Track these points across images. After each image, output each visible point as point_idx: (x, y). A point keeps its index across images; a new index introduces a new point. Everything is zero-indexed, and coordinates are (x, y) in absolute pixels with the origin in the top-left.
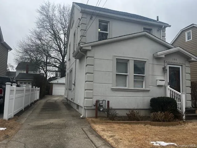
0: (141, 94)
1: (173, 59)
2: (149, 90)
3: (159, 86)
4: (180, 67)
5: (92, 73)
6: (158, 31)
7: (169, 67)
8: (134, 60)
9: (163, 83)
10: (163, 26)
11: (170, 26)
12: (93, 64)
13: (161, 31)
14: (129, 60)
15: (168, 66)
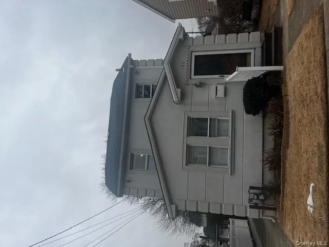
0: (239, 126)
1: (182, 68)
2: (232, 112)
3: (225, 94)
4: (194, 54)
5: (209, 204)
6: (138, 73)
7: (195, 74)
8: (187, 136)
9: (221, 89)
10: (131, 66)
11: (130, 55)
12: (196, 203)
13: (138, 68)
14: (187, 145)
15: (193, 77)
